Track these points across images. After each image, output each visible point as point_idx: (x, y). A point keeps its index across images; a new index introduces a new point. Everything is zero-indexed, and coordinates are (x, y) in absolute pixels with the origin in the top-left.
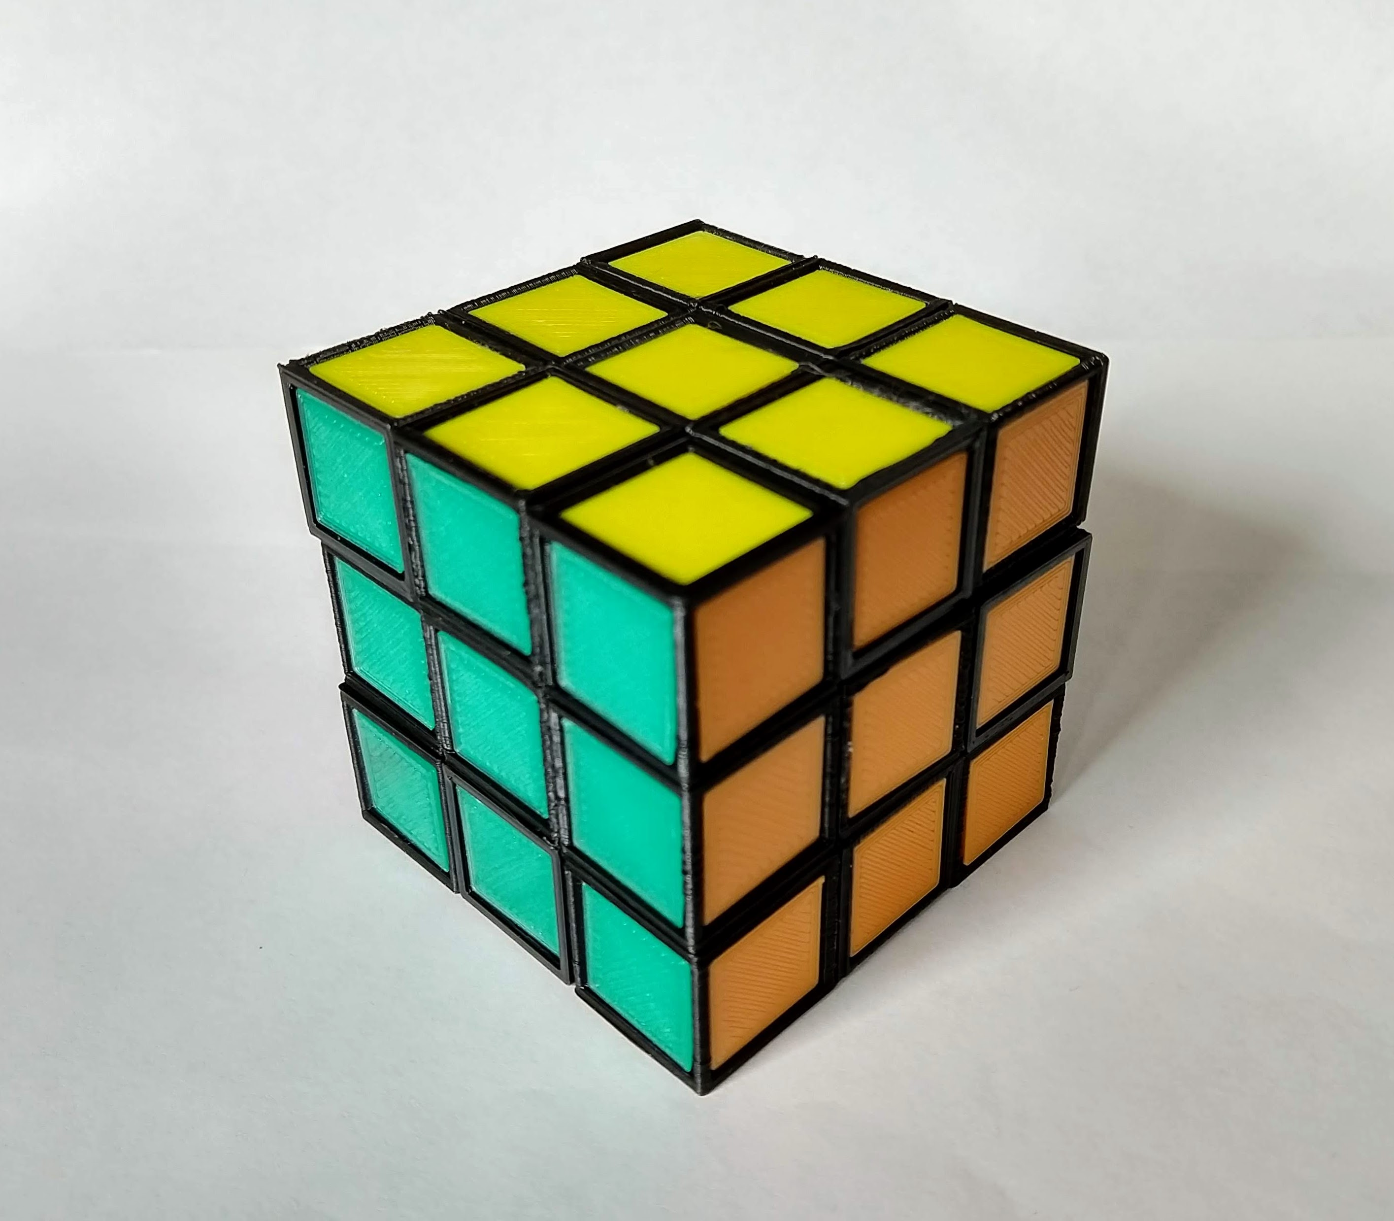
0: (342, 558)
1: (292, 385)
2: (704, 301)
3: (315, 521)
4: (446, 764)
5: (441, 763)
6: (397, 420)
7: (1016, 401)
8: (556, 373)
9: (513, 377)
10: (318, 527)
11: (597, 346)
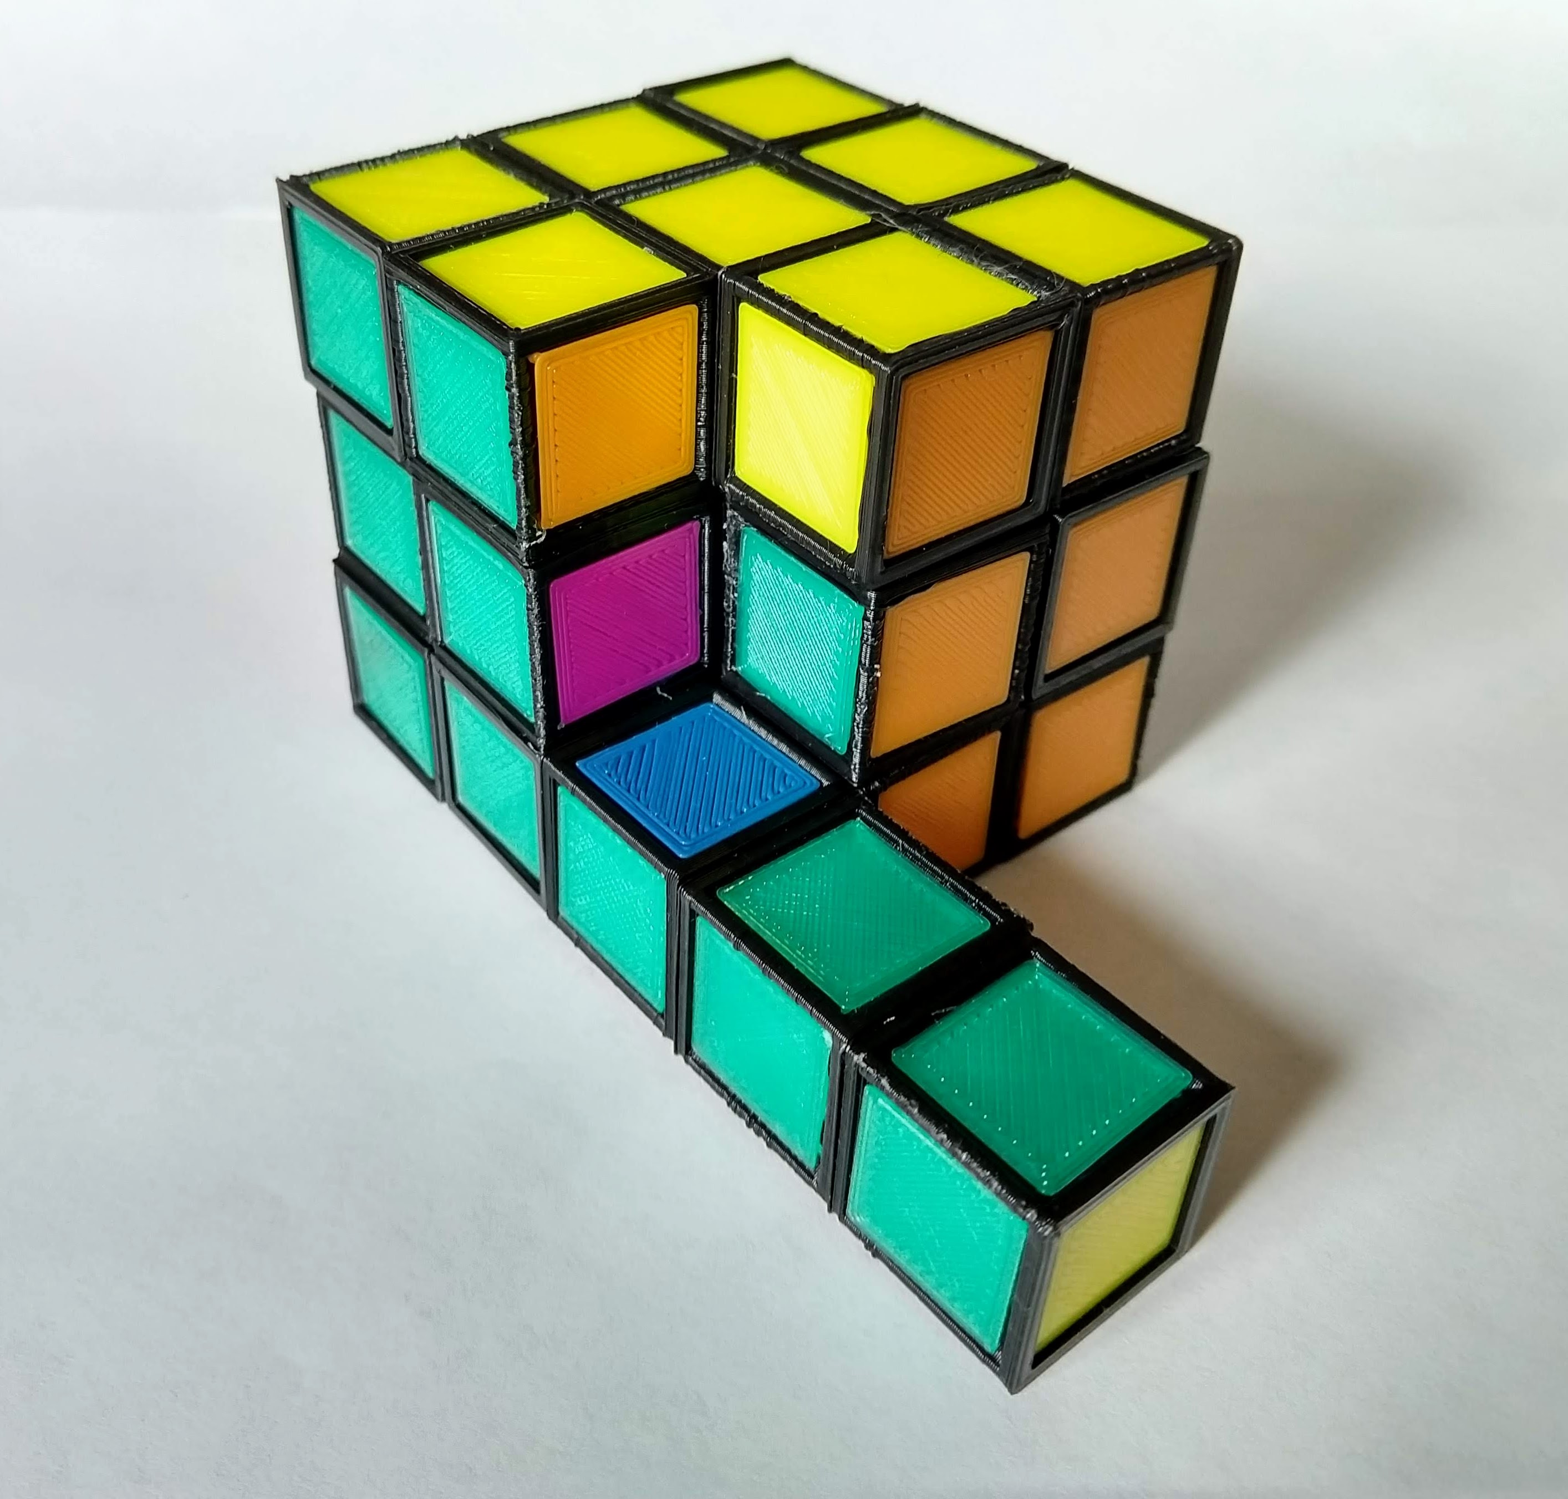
0: (338, 411)
1: (290, 204)
2: (776, 144)
3: (310, 365)
4: (434, 654)
5: (429, 654)
6: (391, 245)
7: (1120, 278)
8: (583, 207)
9: (533, 209)
10: (312, 372)
11: (637, 182)
